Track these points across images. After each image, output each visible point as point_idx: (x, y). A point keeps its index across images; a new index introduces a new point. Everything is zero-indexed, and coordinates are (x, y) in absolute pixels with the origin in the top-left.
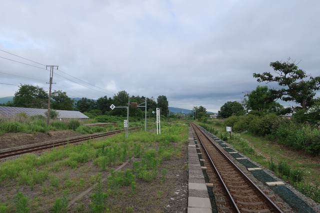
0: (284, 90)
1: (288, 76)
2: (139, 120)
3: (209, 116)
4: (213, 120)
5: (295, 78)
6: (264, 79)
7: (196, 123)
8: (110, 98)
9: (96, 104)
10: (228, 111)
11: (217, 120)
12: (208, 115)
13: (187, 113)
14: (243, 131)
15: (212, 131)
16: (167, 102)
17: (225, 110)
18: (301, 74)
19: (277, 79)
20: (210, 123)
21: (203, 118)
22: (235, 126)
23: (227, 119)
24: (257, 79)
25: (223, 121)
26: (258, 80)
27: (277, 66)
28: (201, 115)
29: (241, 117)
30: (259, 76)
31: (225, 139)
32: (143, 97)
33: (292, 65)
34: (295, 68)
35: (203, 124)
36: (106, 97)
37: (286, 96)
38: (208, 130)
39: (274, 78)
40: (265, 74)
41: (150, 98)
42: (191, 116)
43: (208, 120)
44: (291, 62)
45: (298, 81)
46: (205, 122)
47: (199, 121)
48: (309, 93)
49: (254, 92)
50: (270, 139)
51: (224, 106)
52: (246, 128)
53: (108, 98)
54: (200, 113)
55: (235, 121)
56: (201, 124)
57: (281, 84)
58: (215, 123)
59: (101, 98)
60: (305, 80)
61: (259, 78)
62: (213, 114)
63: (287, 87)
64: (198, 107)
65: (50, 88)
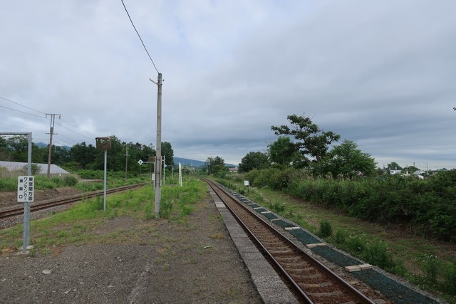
0: (300, 144)
1: (303, 130)
2: (136, 175)
3: (228, 170)
4: (232, 175)
5: (310, 132)
6: (281, 132)
7: (211, 178)
8: (90, 145)
9: (70, 154)
10: (250, 163)
11: (238, 175)
12: (227, 168)
13: (198, 166)
14: (263, 186)
15: (230, 187)
16: (172, 152)
17: (247, 163)
18: (314, 129)
19: (294, 132)
20: (228, 179)
21: (221, 172)
22: (256, 181)
23: (247, 174)
24: (274, 132)
25: (243, 175)
26: (276, 133)
27: (294, 119)
28: (218, 169)
29: (262, 170)
30: (276, 129)
31: (242, 193)
32: (138, 144)
33: (307, 119)
34: (310, 123)
35: (221, 180)
36: (84, 143)
37: (304, 149)
38: (226, 186)
39: (291, 131)
40: (282, 127)
41: (147, 145)
42: (204, 170)
43: (227, 175)
44: (305, 117)
45: (312, 135)
46: (222, 177)
47: (215, 176)
48: (323, 147)
49: (276, 143)
50: (285, 192)
51: (246, 158)
52: (266, 183)
53: (87, 145)
54: (216, 167)
55: (255, 175)
56: (218, 179)
57: (297, 138)
58: (235, 178)
59: (77, 146)
60: (319, 134)
61: (277, 131)
62: (234, 167)
63: (302, 141)
64: (214, 157)
65: (51, 139)
